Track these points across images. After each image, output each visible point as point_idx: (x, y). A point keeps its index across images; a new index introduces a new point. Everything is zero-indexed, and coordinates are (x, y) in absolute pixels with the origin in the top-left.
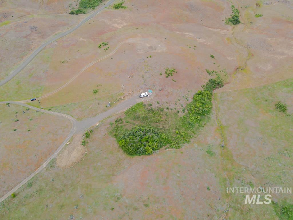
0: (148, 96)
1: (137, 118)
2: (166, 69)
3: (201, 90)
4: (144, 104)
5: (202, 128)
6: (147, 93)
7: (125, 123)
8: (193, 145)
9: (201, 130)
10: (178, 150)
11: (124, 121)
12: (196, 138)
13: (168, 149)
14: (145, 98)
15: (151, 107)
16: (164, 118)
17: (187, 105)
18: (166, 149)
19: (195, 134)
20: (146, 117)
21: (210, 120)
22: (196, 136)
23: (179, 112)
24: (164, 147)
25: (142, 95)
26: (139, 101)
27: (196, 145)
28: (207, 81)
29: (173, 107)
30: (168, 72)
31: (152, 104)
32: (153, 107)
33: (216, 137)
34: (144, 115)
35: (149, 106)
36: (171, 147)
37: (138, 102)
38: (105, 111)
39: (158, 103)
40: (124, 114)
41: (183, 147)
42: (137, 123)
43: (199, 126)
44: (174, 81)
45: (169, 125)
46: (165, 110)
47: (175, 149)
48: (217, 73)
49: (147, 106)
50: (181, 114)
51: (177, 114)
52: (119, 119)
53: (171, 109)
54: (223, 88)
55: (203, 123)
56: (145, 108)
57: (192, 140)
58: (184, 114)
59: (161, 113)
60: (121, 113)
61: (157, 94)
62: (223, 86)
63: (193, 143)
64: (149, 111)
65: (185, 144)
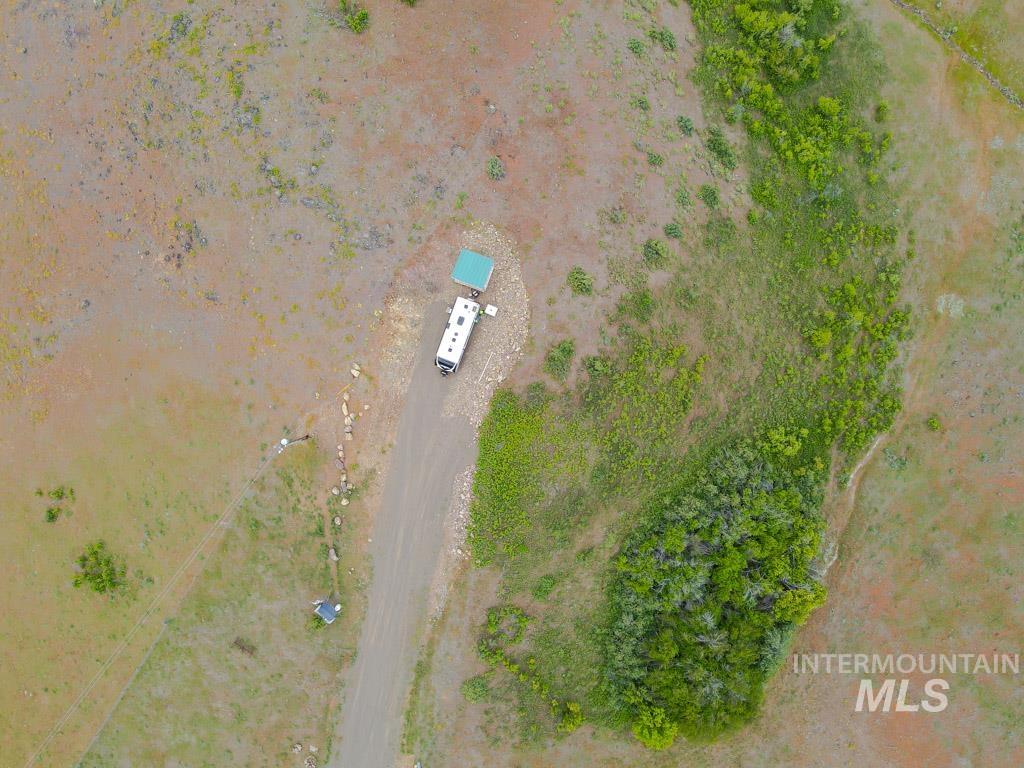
0: (491, 310)
1: (573, 510)
4: (520, 386)
5: (889, 157)
7: (540, 605)
8: (936, 317)
9: (891, 179)
10: (897, 424)
11: (522, 599)
12: (916, 259)
13: (850, 471)
14: (479, 343)
15: (577, 360)
16: (693, 340)
17: (695, 81)
18: (841, 485)
19: (889, 236)
21: (876, 57)
22: (901, 245)
24: (829, 488)
25: (451, 348)
26: (472, 402)
27: (951, 305)
29: (660, 205)
31: (560, 337)
32: (588, 349)
33: (997, 143)
35: (563, 372)
36: (851, 446)
37: (476, 420)
38: (342, 660)
39: (583, 288)
40: (485, 571)
41: (907, 382)
42: (598, 530)
43: (867, 160)
46: (656, 278)
47: (879, 440)
49: (552, 385)
50: (736, 196)
51: (719, 230)
53: (671, 232)
55: (868, 115)
56: (556, 407)
57: (908, 297)
58: (740, 174)
59: (655, 323)
60: (459, 585)
61: (515, 230)
63: (931, 306)
64: (591, 400)
65: (901, 353)
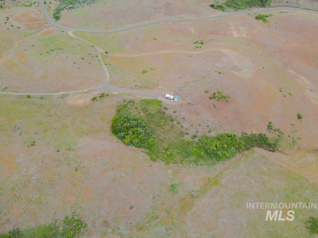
0: (172, 100)
1: (145, 110)
2: (219, 91)
3: (239, 135)
4: (162, 104)
5: (195, 165)
6: (172, 97)
8: (168, 169)
9: (191, 165)
10: (151, 161)
11: (135, 106)
12: (178, 167)
13: (145, 153)
14: (168, 100)
15: (165, 110)
16: (166, 127)
17: (204, 135)
18: (143, 152)
19: (181, 163)
20: (153, 116)
21: (211, 166)
22: (180, 165)
23: (187, 134)
24: (143, 149)
25: (167, 95)
26: (161, 99)
27: (170, 172)
28: (256, 132)
29: (186, 125)
30: (217, 95)
31: (168, 109)
32: (166, 112)
33: (197, 183)
34: (152, 113)
35: (164, 109)
36: (149, 154)
37: (158, 99)
38: (131, 88)
39: (174, 112)
40: (140, 101)
41: (158, 163)
42: (142, 114)
43: (194, 161)
44: (214, 106)
45: (166, 137)
46: (175, 123)
47: (149, 158)
48: (280, 134)
49: (162, 107)
50: (188, 138)
51: (182, 134)
52: (134, 101)
53: (182, 126)
54: (271, 153)
55: (201, 163)
56: (159, 108)
57: (171, 165)
58: (191, 140)
59: (169, 122)
60: (139, 98)
61: (181, 105)
62: (273, 151)
63: (170, 169)
64: (160, 112)
65: (163, 163)
